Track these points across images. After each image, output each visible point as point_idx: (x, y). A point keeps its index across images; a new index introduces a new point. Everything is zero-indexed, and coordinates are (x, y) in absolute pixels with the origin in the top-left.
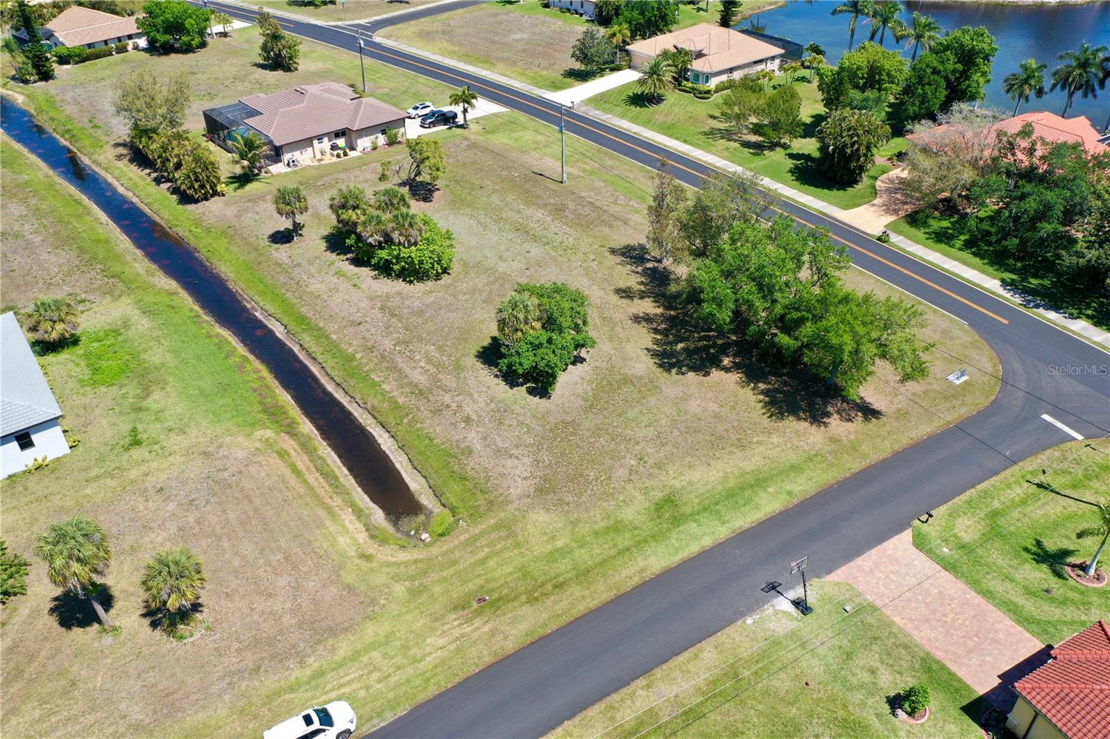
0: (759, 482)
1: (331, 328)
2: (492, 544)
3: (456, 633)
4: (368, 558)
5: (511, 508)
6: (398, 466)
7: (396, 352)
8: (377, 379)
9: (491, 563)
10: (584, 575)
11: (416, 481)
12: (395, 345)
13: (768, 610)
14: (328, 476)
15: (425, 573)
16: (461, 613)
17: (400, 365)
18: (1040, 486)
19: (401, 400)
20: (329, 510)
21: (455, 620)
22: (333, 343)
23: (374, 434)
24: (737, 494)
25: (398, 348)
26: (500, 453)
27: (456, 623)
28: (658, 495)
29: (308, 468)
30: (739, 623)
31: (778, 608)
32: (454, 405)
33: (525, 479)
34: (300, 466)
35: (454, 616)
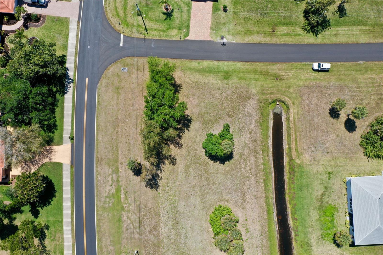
0: (203, 71)
1: (263, 200)
2: (268, 90)
3: (286, 74)
4: (293, 103)
5: (258, 98)
6: (272, 131)
7: (252, 174)
8: (262, 166)
9: (270, 86)
10: (255, 72)
11: (271, 123)
12: (251, 178)
13: (229, 41)
14: (289, 136)
15: (285, 91)
16: (282, 78)
17: (254, 167)
18: (147, 31)
19: (261, 153)
20: (295, 123)
21: (284, 77)
22: (266, 193)
23: (271, 147)
24: (209, 71)
25: (251, 176)
26: (250, 116)
27: (285, 76)
28: (226, 81)
29: (293, 142)
30: (236, 42)
31: (226, 40)
32: (250, 141)
33: (250, 104)
34: (294, 143)
35: (284, 78)
